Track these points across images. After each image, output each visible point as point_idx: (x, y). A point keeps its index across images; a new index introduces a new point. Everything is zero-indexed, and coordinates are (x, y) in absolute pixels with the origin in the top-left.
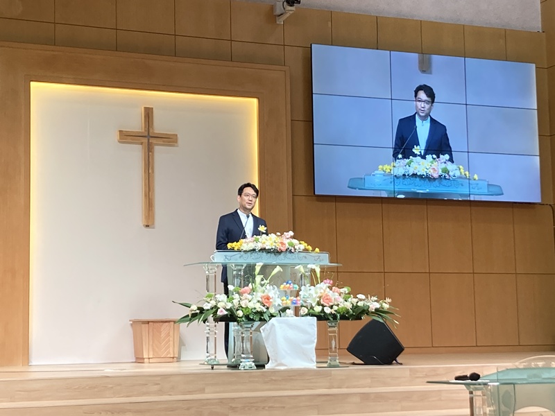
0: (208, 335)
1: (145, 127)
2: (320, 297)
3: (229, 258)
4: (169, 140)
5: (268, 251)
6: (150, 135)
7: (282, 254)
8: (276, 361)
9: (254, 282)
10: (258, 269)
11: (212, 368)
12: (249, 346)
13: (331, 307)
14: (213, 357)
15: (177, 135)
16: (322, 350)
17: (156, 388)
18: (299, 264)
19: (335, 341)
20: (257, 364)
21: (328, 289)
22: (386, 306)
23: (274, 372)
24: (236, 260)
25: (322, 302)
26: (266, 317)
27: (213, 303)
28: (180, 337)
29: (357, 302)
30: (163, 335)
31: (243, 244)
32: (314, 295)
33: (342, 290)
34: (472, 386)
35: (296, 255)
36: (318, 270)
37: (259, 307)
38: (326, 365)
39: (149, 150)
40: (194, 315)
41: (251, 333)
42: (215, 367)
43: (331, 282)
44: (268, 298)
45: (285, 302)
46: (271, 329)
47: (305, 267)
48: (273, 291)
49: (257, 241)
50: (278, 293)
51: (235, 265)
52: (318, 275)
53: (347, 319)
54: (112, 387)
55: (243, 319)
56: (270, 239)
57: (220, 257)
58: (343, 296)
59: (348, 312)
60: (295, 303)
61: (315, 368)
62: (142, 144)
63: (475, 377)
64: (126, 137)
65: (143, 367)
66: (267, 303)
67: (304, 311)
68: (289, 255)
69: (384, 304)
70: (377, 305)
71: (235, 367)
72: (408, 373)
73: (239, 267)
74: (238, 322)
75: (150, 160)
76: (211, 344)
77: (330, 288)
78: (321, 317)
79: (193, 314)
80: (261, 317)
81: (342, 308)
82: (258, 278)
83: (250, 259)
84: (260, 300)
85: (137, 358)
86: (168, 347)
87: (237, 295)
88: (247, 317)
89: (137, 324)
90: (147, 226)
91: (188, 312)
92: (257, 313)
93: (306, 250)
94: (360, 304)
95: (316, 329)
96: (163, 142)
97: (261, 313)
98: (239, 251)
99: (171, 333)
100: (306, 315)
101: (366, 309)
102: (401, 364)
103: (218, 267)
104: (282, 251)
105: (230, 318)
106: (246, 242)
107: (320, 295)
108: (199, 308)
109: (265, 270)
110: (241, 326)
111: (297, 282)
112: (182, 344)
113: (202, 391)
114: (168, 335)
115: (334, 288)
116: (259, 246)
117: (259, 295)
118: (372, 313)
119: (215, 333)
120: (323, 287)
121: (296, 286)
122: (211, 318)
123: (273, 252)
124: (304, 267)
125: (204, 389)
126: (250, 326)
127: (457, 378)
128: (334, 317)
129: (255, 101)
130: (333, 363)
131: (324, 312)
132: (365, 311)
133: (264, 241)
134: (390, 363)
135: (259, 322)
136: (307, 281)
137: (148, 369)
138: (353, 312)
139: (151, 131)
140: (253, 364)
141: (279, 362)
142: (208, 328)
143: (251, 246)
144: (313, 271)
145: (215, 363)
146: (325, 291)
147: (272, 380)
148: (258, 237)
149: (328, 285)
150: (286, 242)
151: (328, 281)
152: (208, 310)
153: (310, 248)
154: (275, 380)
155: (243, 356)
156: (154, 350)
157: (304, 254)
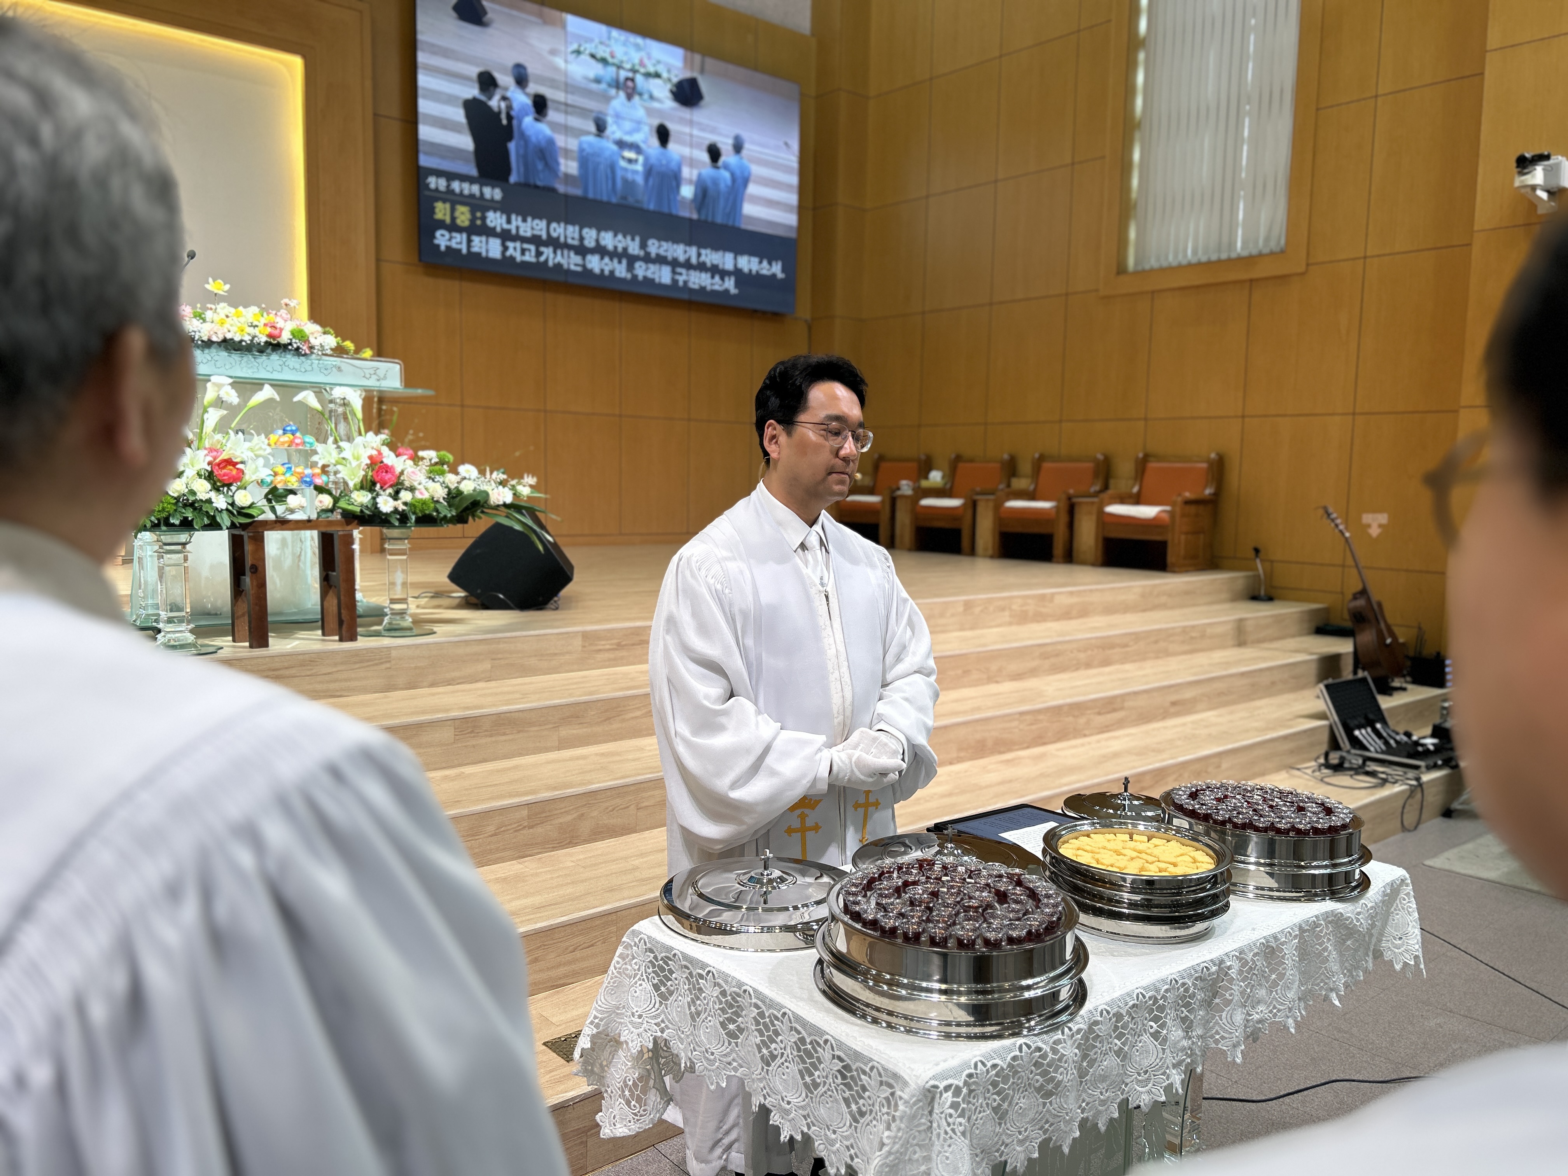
5: (235, 347)
21: (384, 449)
22: (526, 494)
29: (459, 484)
35: (312, 362)
36: (357, 403)
53: (435, 523)
56: (240, 316)
58: (424, 468)
59: (436, 506)
68: (294, 360)
69: (521, 490)
77: (392, 446)
81: (423, 497)
93: (339, 351)
94: (467, 487)
101: (479, 498)
115: (401, 446)
118: (496, 509)
120: (373, 442)
121: (310, 439)
123: (248, 349)
126: (180, 539)
128: (403, 518)
131: (378, 509)
132: (478, 505)
133: (219, 317)
153: (350, 346)
157: (336, 361)
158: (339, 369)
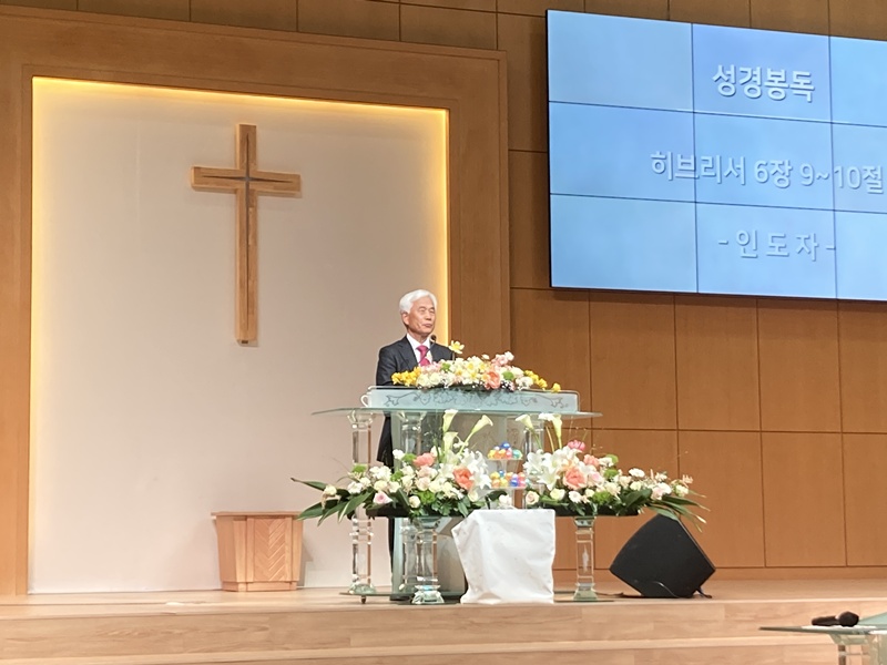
0: (355, 541)
1: (242, 161)
2: (562, 474)
3: (395, 400)
4: (286, 185)
5: (467, 389)
6: (251, 175)
7: (492, 395)
8: (480, 589)
9: (440, 444)
10: (448, 421)
11: (364, 601)
12: (430, 561)
13: (582, 492)
14: (365, 581)
15: (298, 177)
16: (564, 571)
17: (260, 636)
18: (523, 413)
19: (589, 554)
20: (446, 594)
21: (576, 460)
22: (683, 491)
23: (476, 609)
24: (408, 404)
25: (565, 483)
26: (462, 508)
27: (365, 482)
28: (303, 546)
29: (630, 484)
30: (272, 540)
31: (422, 376)
32: (551, 470)
33: (602, 461)
34: (843, 637)
35: (517, 396)
36: (558, 424)
37: (449, 491)
38: (571, 598)
39: (249, 203)
40: (331, 505)
41: (435, 538)
42: (368, 599)
43: (583, 445)
44: (466, 474)
45: (496, 481)
46: (471, 530)
47: (535, 418)
48: (475, 462)
49: (446, 369)
50: (484, 464)
51: (406, 414)
52: (559, 434)
53: (612, 513)
54: (181, 634)
55: (421, 511)
56: (471, 366)
57: (377, 399)
58: (603, 471)
59: (612, 500)
60: (516, 484)
61: (552, 602)
62: (235, 191)
63: (850, 620)
64: (206, 179)
65: (236, 599)
66: (463, 482)
67: (533, 498)
68: (505, 396)
69: (679, 487)
70: (667, 489)
71: (406, 598)
72: (721, 613)
73: (413, 418)
74: (411, 517)
75: (251, 222)
76: (362, 558)
77: (581, 457)
78: (564, 510)
79: (328, 502)
80: (454, 508)
81: (602, 494)
82: (448, 438)
83: (432, 403)
84: (452, 477)
85: (224, 583)
86: (282, 563)
87: (410, 467)
88: (428, 508)
89: (224, 520)
90: (245, 342)
91: (318, 498)
92: (447, 501)
93: (535, 387)
94: (636, 486)
95: (554, 532)
96: (275, 188)
97: (454, 502)
98: (413, 387)
99: (288, 538)
100: (537, 506)
101: (645, 494)
102: (710, 597)
103: (374, 416)
104: (492, 389)
105: (396, 509)
106: (426, 372)
107: (562, 469)
108: (339, 492)
109: (462, 422)
110: (417, 525)
111: (519, 445)
112: (306, 557)
113: (346, 642)
114: (282, 541)
115: (587, 457)
116: (450, 379)
117: (449, 469)
118: (657, 502)
119: (369, 537)
120: (567, 455)
121: (517, 452)
122: (361, 510)
123: (476, 390)
124: (531, 417)
125: (349, 639)
126: (433, 524)
127: (816, 622)
128: (588, 509)
129: (442, 115)
130: (584, 594)
131: (570, 501)
132: (644, 500)
133: (460, 369)
134: (689, 596)
135: (450, 519)
136: (538, 444)
137: (244, 601)
138: (623, 500)
139: (251, 169)
140: (439, 595)
141: (486, 591)
142: (355, 528)
143: (436, 379)
144: (549, 425)
145: (369, 592)
146: (570, 462)
147: (473, 623)
148: (449, 362)
149: (576, 451)
150: (501, 371)
151: (577, 444)
152: (356, 495)
153: (544, 383)
154: (478, 624)
155: (420, 579)
156: (255, 568)
157: (532, 395)
158: (535, 401)
